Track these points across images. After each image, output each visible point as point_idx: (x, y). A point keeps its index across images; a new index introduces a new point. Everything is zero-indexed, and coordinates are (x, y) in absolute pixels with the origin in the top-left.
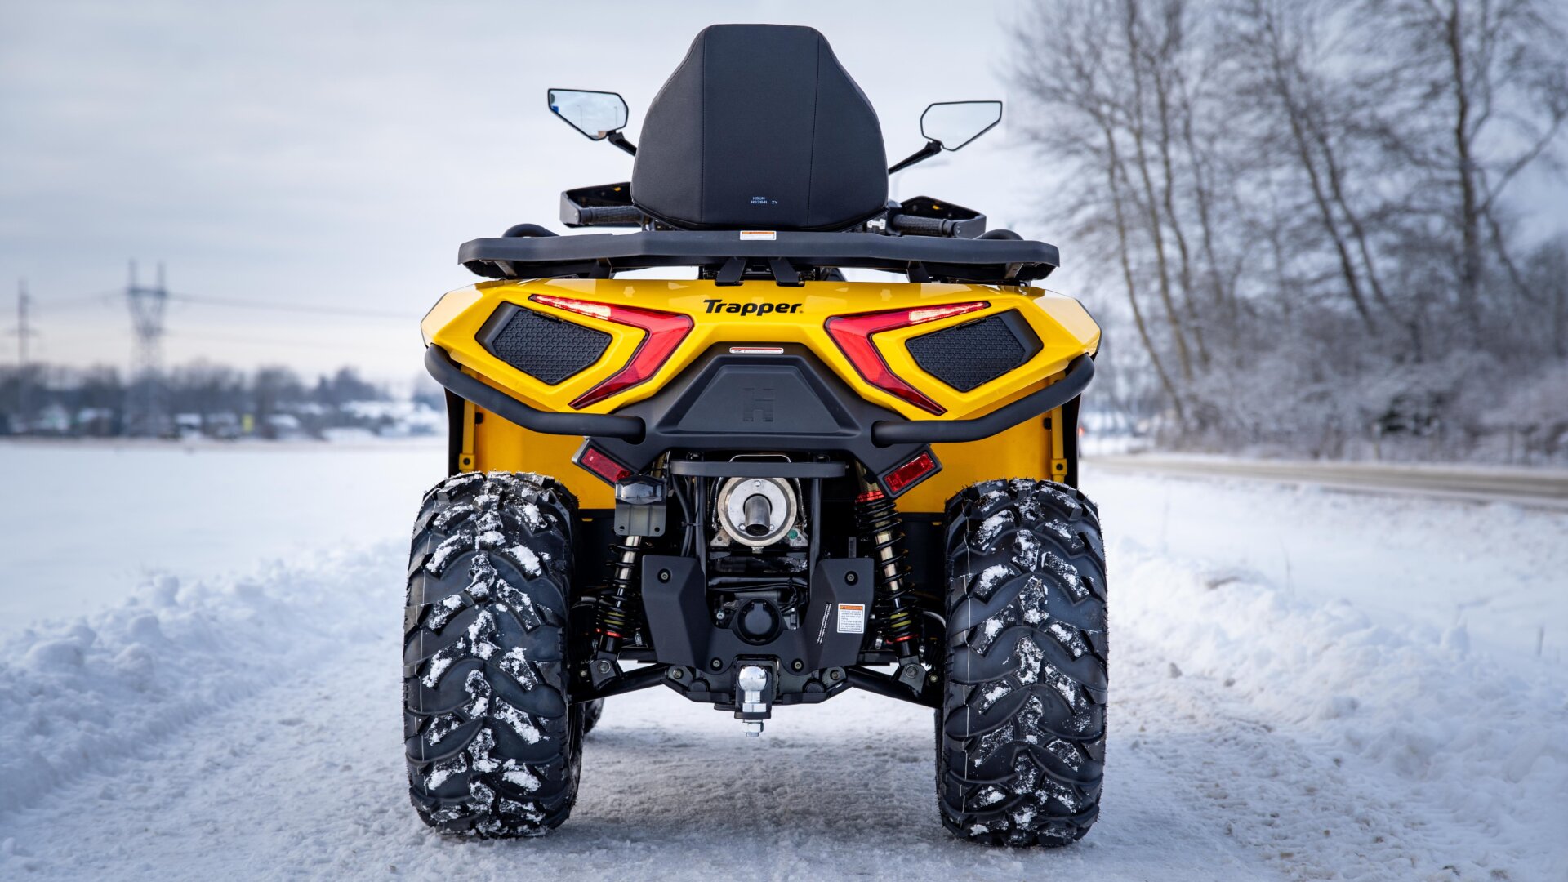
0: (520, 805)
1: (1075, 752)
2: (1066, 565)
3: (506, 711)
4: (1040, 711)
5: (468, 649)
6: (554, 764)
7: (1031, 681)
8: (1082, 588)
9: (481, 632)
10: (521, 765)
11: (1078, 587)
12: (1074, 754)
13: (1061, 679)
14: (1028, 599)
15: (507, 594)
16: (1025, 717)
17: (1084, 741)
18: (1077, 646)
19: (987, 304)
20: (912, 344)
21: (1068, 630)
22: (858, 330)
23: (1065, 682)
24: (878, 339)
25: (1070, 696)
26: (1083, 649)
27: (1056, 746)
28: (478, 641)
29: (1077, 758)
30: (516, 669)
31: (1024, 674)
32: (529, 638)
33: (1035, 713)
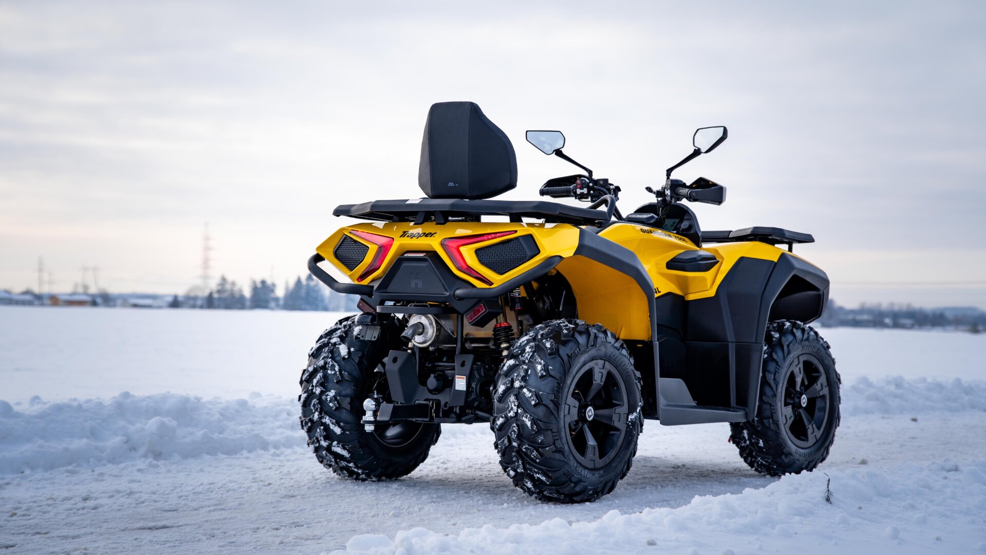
0: (346, 463)
1: (535, 452)
2: (540, 360)
3: (326, 418)
4: (516, 430)
5: (312, 390)
6: (353, 445)
7: (512, 415)
8: (542, 372)
9: (318, 382)
10: (339, 444)
11: (541, 371)
12: (535, 453)
13: (525, 415)
14: (517, 376)
15: (330, 366)
16: (511, 433)
17: (540, 447)
18: (533, 400)
19: (516, 231)
20: (478, 252)
21: (530, 391)
22: (453, 244)
23: (526, 417)
24: (462, 249)
25: (529, 424)
26: (536, 401)
27: (525, 448)
28: (316, 386)
29: (537, 455)
30: (329, 399)
31: (510, 412)
32: (337, 386)
33: (514, 431)
